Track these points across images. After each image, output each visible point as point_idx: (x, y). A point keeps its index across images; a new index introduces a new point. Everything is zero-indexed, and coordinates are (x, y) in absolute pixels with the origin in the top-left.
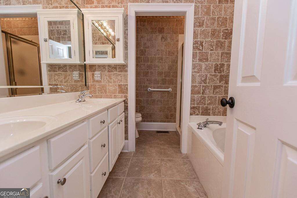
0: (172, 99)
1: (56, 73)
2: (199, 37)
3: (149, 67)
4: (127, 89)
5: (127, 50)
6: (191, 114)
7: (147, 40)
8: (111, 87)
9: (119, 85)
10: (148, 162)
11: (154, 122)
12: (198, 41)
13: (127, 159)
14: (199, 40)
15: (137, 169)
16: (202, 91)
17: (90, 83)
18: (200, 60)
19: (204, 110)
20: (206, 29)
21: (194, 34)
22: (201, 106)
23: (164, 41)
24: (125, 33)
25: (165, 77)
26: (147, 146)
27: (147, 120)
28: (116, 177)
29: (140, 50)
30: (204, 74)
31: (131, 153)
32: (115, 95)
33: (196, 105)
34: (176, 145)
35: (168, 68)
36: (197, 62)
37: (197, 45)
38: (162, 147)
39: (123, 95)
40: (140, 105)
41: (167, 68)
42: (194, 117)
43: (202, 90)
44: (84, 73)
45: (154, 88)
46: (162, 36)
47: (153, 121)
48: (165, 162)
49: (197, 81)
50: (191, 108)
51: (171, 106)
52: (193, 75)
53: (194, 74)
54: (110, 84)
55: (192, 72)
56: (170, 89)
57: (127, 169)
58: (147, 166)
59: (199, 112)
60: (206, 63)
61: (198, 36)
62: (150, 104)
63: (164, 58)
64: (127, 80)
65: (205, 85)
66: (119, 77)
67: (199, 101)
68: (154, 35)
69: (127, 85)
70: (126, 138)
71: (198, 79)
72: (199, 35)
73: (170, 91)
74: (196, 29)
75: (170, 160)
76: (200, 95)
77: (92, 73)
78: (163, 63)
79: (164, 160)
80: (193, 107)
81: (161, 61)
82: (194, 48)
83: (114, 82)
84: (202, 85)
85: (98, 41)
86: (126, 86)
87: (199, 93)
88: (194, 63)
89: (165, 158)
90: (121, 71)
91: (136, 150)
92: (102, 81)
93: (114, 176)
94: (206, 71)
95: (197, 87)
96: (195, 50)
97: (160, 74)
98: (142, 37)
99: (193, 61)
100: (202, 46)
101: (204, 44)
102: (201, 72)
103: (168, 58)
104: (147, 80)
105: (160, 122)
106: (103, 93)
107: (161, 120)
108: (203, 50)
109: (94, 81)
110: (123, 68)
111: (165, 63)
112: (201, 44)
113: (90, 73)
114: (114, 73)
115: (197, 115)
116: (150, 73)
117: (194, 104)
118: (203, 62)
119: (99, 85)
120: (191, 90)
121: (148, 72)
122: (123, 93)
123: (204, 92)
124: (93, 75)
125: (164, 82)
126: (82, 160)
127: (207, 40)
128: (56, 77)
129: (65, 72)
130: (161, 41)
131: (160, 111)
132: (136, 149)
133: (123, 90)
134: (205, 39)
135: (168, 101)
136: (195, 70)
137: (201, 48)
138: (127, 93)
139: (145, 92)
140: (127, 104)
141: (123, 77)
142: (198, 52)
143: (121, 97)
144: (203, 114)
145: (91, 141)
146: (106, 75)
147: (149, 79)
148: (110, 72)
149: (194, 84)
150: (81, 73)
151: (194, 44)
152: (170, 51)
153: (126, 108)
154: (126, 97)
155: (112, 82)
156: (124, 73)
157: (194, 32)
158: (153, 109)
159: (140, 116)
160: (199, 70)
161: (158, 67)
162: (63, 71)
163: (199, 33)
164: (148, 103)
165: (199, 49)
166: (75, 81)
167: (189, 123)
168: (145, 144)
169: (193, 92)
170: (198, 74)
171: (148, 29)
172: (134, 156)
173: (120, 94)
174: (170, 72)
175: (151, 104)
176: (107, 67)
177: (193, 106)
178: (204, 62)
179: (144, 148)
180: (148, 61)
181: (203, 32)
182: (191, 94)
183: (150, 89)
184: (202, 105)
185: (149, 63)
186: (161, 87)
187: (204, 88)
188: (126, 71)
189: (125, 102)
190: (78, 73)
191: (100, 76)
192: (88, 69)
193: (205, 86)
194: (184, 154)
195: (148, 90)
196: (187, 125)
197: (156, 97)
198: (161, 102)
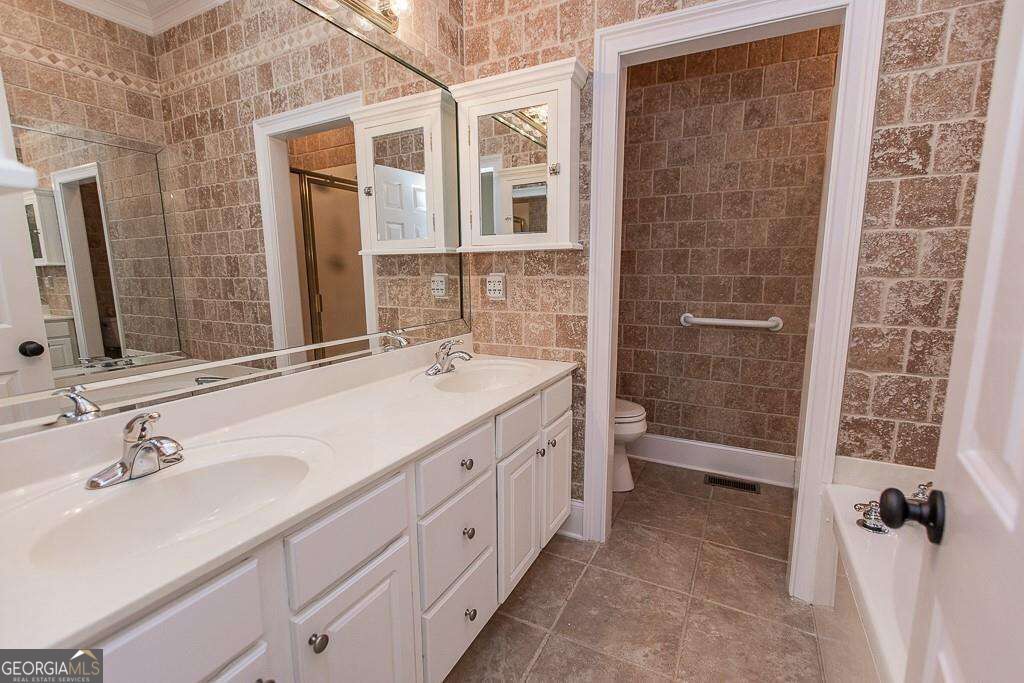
0: (782, 359)
1: (395, 278)
2: (907, 112)
3: (692, 235)
4: (584, 331)
5: (588, 198)
6: (842, 450)
7: (687, 132)
8: (534, 324)
9: (559, 318)
10: (639, 597)
11: (699, 438)
12: (902, 131)
13: (572, 565)
14: (907, 124)
15: (594, 612)
16: (906, 358)
17: (475, 308)
18: (909, 218)
19: (915, 443)
20: (953, 67)
21: (878, 104)
22: (897, 422)
23: (759, 126)
24: (582, 138)
25: (754, 269)
26: (654, 531)
27: (674, 430)
28: (524, 621)
29: (656, 173)
30: (927, 281)
31: (590, 545)
32: (545, 351)
33: (870, 417)
34: (774, 555)
35: (773, 236)
36: (891, 229)
37: (892, 150)
38: (709, 548)
39: (573, 351)
40: (650, 372)
41: (766, 235)
42: (857, 462)
43: (907, 351)
44: (458, 277)
45: (707, 314)
46: (749, 108)
47: (694, 435)
48: (704, 618)
49: (882, 309)
50: (845, 426)
51: (774, 386)
52: (861, 289)
53: (868, 280)
54: (532, 313)
55: (859, 273)
56: (774, 322)
57: (562, 603)
58: (634, 610)
59: (886, 447)
60: (942, 229)
61: (901, 109)
62: (687, 373)
63: (756, 197)
64: (583, 301)
65: (928, 330)
66: (560, 293)
67: (887, 400)
68: (716, 109)
69: (585, 318)
70: (577, 493)
71: (889, 302)
72: (908, 103)
73: (776, 326)
74: (894, 76)
75: (727, 615)
76: (895, 375)
77: (480, 277)
78: (748, 215)
79: (701, 605)
80: (856, 422)
81: (738, 208)
82: (874, 164)
83: (545, 306)
84: (910, 329)
85: (523, 151)
86: (583, 322)
87: (892, 364)
88: (871, 231)
89: (708, 598)
90: (567, 272)
91: (611, 539)
92: (509, 303)
93: (520, 616)
94: (941, 267)
95: (882, 336)
96: (883, 175)
97: (735, 259)
98: (666, 123)
99: (866, 224)
100: (924, 151)
101: (933, 142)
102: (906, 271)
103: (771, 194)
104: (681, 284)
105: (727, 444)
106: (509, 342)
107: (730, 439)
108: (930, 169)
109: (486, 302)
110: (573, 261)
111: (755, 215)
112: (921, 144)
113: (476, 277)
114: (546, 277)
115: (876, 456)
116: (693, 256)
117: (861, 409)
118: (924, 227)
119: (499, 316)
120: (851, 350)
121: (685, 255)
122: (571, 344)
123: (923, 362)
124: (484, 283)
125: (749, 290)
126: (388, 581)
127: (951, 122)
128: (394, 288)
129: (414, 274)
130: (745, 129)
131: (728, 403)
132: (612, 534)
133: (573, 334)
134: (940, 117)
135: (763, 367)
136: (878, 264)
137: (916, 162)
138: (584, 346)
139: (668, 329)
140: (583, 381)
141: (572, 292)
142: (897, 181)
143: (565, 359)
144: (905, 457)
145: (425, 523)
146: (519, 285)
147: (687, 279)
148: (531, 274)
149: (868, 326)
150: (451, 277)
151: (875, 147)
152: (783, 167)
153: (579, 397)
154: (580, 358)
155: (539, 307)
156: (578, 277)
157: (882, 94)
158: (698, 393)
159: (640, 418)
160: (898, 263)
161: (729, 234)
162: (409, 273)
163: (909, 92)
164: (681, 370)
165: (906, 170)
166: (437, 301)
167: (830, 486)
168: (648, 524)
169: (858, 357)
170: (893, 282)
171: (692, 89)
172: (595, 561)
173: (561, 349)
174: (778, 250)
175: (691, 372)
176: (523, 259)
177: (857, 417)
178: (928, 225)
179: (640, 538)
180: (686, 212)
181: (930, 87)
182: (849, 365)
183: (689, 318)
184: (903, 417)
185: (691, 221)
186: (734, 311)
187: (920, 344)
188: (584, 271)
189: (577, 375)
190: (443, 279)
191: (501, 287)
192: (470, 267)
193: (927, 338)
194: (798, 605)
195: (682, 319)
196: (821, 493)
197: (711, 348)
198: (734, 370)
